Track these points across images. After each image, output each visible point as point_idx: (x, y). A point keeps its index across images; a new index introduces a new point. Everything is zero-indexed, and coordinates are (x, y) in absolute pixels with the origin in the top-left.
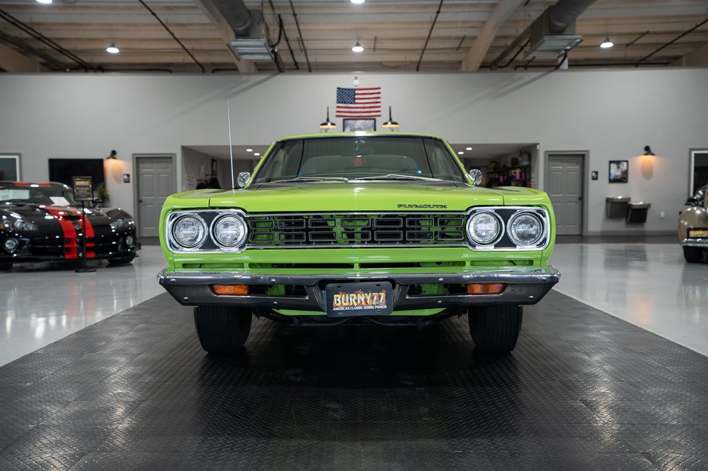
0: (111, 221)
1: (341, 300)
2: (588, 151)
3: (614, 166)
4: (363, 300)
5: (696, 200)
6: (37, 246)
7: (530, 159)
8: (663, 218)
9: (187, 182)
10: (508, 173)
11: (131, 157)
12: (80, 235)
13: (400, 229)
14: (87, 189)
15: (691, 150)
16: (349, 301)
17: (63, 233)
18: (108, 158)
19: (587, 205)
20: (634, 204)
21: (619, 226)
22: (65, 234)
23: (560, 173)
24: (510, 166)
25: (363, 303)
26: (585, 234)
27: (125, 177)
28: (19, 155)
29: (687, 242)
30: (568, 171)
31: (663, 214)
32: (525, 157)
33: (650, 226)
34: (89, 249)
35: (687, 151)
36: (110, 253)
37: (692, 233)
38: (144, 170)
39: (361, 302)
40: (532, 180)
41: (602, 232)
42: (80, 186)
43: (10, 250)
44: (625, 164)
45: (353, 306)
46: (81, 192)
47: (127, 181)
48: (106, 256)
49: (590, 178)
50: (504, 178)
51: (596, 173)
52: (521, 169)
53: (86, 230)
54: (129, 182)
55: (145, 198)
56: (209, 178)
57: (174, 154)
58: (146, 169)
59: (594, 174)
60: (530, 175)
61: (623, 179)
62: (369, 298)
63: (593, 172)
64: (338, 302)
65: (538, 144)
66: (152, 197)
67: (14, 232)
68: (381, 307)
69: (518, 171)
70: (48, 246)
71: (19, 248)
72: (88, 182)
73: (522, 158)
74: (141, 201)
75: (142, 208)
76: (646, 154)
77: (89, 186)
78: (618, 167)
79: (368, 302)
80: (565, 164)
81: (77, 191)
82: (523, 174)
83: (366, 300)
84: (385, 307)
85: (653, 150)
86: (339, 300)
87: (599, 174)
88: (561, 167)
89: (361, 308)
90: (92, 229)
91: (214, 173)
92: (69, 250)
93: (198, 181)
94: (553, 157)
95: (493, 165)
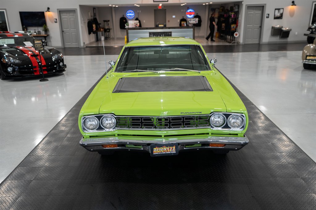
0: (52, 55)
1: (157, 150)
2: (265, 4)
3: (277, 11)
4: (166, 149)
5: (312, 28)
6: (22, 70)
7: (239, 8)
8: (296, 35)
9: (83, 22)
10: (228, 14)
11: (56, 10)
12: (40, 64)
13: (181, 122)
14: (40, 44)
15: (313, 2)
16: (160, 150)
17: (32, 63)
18: (46, 11)
19: (263, 30)
20: (284, 29)
21: (277, 39)
22: (33, 64)
23: (252, 15)
24: (229, 10)
25: (166, 151)
26: (261, 43)
27: (55, 20)
28: (5, 9)
29: (305, 62)
30: (256, 14)
31: (296, 33)
32: (237, 7)
33: (290, 39)
34: (44, 70)
35: (311, 3)
36: (54, 71)
37: (308, 58)
38: (63, 17)
39: (165, 150)
40: (239, 18)
41: (268, 42)
42: (37, 43)
43: (10, 72)
44: (282, 10)
45: (162, 152)
46: (38, 46)
47: (56, 22)
48: (52, 72)
49: (266, 17)
50: (226, 15)
51: (269, 15)
52: (234, 13)
53: (42, 61)
54: (57, 22)
55: (65, 30)
56: (92, 18)
57: (76, 9)
58: (64, 16)
59: (267, 15)
60: (238, 16)
61: (280, 17)
62: (168, 149)
63: (267, 14)
64: (155, 151)
65: (243, 1)
66: (68, 29)
67: (11, 64)
68: (173, 152)
69: (233, 14)
70: (26, 70)
71: (14, 71)
72: (40, 41)
73: (235, 8)
74: (63, 31)
75: (64, 34)
76: (292, 5)
77: (41, 43)
78: (279, 12)
79: (168, 151)
80: (254, 11)
81: (36, 46)
82: (235, 15)
83: (167, 150)
84: (175, 152)
85: (295, 3)
86: (156, 150)
87: (270, 15)
88: (252, 12)
89: (165, 153)
90: (44, 60)
91: (95, 14)
92: (36, 71)
93: (88, 20)
94: (249, 7)
95: (222, 8)
